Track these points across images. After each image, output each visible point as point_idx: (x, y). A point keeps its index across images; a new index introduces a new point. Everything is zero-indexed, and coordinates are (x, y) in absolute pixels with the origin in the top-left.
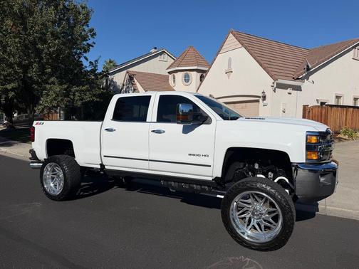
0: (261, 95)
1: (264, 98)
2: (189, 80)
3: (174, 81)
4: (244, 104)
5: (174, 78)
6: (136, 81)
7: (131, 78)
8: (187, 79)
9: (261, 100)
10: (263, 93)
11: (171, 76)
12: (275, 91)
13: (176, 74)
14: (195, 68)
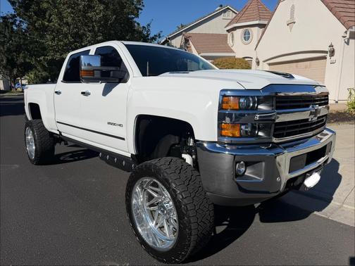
0: (327, 49)
1: (332, 53)
2: (249, 38)
3: (233, 40)
4: (308, 63)
5: (233, 37)
6: (191, 43)
7: (187, 41)
8: (247, 37)
9: (328, 55)
10: (331, 46)
11: (229, 35)
12: (348, 43)
13: (234, 32)
14: (257, 22)
